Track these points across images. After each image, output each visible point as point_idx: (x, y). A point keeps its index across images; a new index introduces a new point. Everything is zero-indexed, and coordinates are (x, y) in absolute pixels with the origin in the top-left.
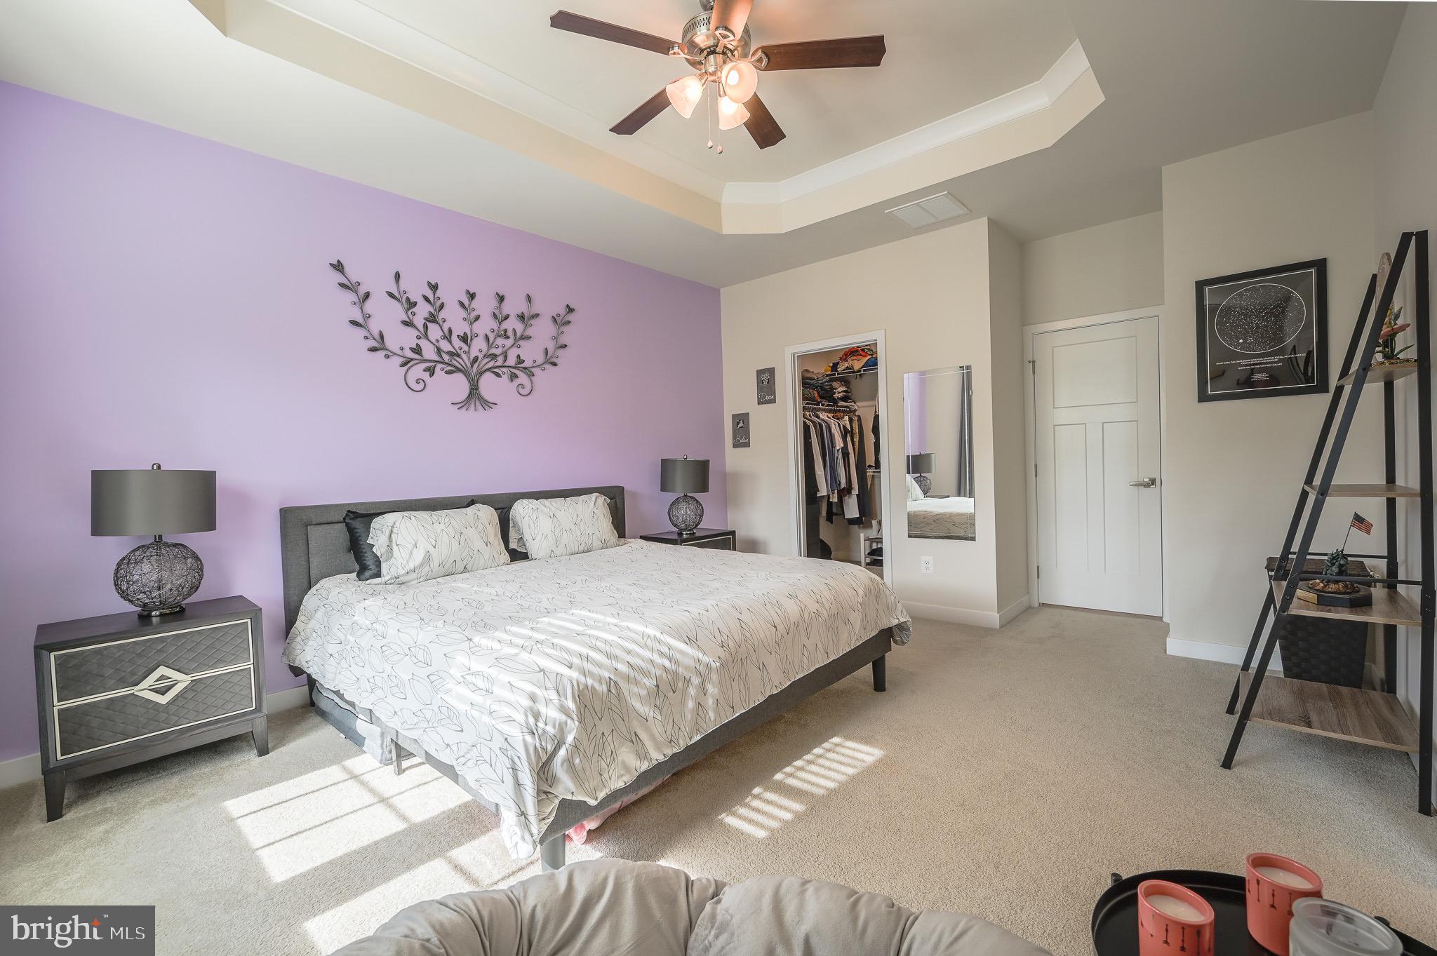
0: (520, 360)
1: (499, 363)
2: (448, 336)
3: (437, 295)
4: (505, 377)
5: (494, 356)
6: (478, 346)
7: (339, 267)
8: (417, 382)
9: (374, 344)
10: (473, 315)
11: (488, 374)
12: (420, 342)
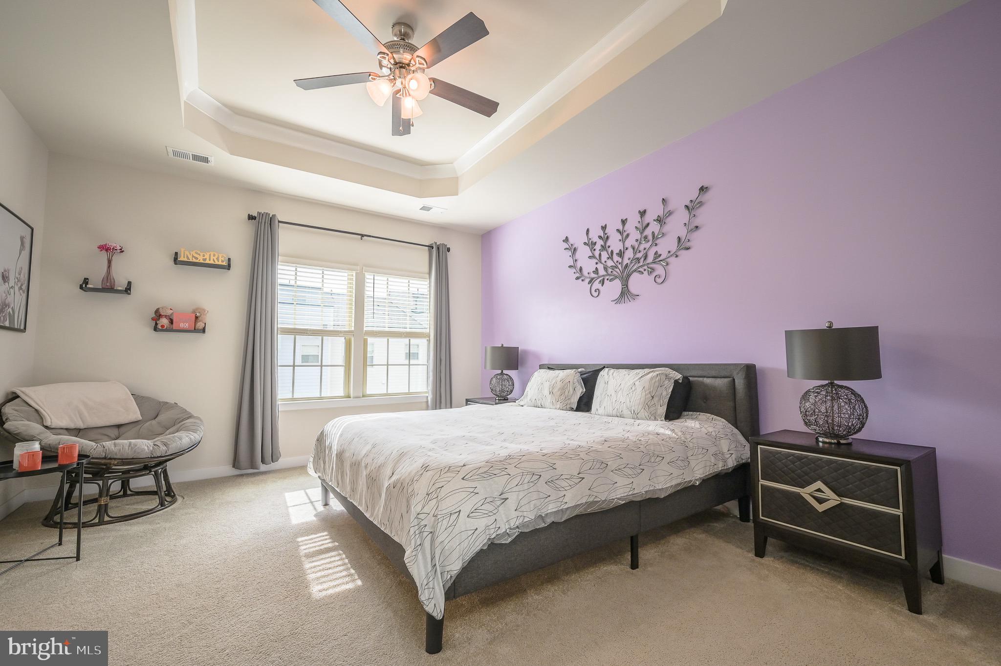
0: (657, 255)
1: (641, 264)
2: (611, 257)
3: (606, 232)
4: (646, 273)
5: (638, 260)
6: (629, 254)
7: (566, 240)
8: (595, 291)
9: (578, 275)
10: (625, 234)
11: (635, 275)
12: (597, 266)
